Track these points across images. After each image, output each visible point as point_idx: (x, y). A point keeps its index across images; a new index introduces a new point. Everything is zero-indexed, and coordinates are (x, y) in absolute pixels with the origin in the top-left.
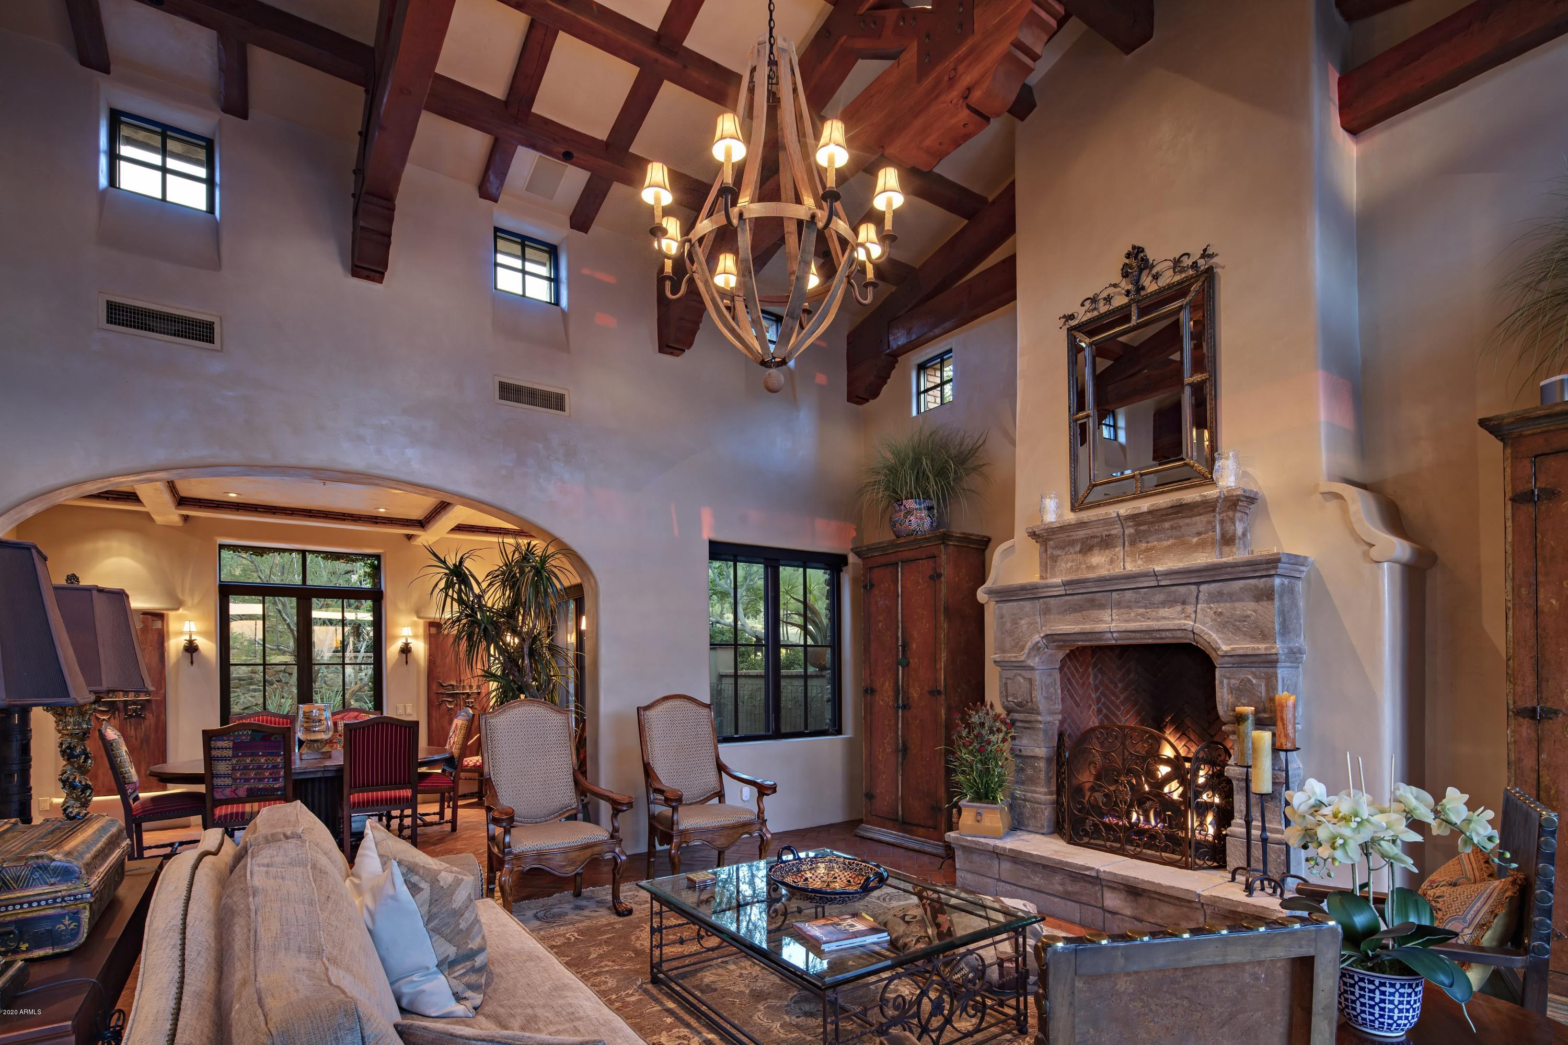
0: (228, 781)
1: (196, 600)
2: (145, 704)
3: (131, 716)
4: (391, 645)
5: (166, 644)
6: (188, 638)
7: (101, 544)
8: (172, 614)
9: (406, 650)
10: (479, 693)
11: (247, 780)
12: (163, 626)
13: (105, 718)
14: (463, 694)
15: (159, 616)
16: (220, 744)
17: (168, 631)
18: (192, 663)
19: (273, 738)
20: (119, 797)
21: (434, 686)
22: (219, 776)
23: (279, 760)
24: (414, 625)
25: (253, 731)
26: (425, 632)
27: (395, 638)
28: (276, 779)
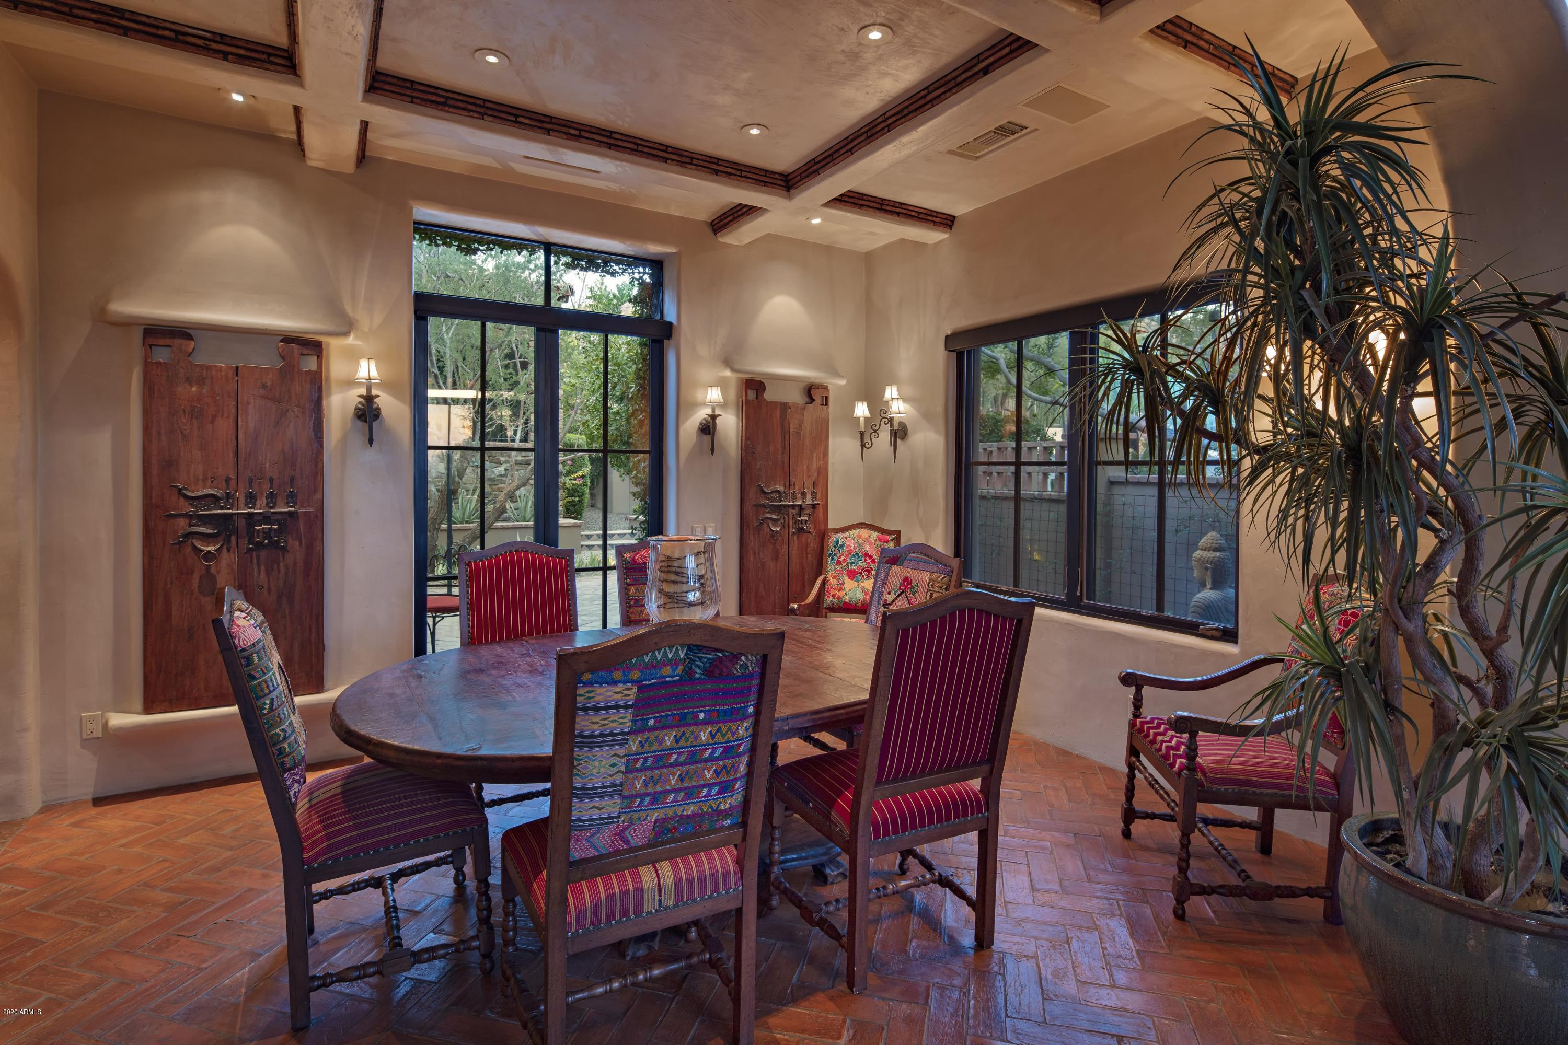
0: (611, 806)
1: (378, 319)
2: (287, 522)
3: (259, 545)
4: (686, 419)
5: (324, 403)
6: (363, 391)
7: (205, 197)
8: (334, 345)
9: (708, 428)
10: (814, 506)
11: (656, 798)
12: (320, 365)
13: (211, 549)
14: (793, 507)
15: (314, 347)
16: (604, 694)
17: (328, 378)
18: (371, 441)
19: (736, 670)
20: (235, 709)
21: (752, 493)
22: (588, 793)
23: (741, 732)
24: (722, 383)
25: (692, 648)
26: (739, 396)
27: (695, 405)
28: (725, 788)
